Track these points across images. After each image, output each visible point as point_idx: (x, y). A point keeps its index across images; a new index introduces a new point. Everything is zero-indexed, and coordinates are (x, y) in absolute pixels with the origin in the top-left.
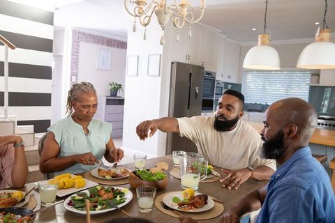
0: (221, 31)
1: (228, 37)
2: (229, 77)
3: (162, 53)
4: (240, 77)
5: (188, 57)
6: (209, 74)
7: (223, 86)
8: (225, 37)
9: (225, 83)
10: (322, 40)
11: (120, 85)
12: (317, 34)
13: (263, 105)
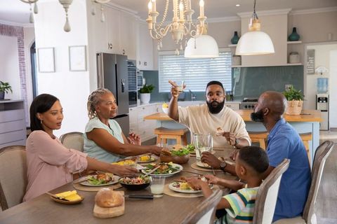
0: (136, 13)
1: (141, 18)
2: (145, 63)
3: (87, 44)
4: (155, 63)
5: (110, 46)
6: (130, 63)
7: (142, 75)
8: (139, 17)
9: (144, 71)
10: (254, 30)
11: (7, 84)
12: (250, 25)
13: (186, 93)
